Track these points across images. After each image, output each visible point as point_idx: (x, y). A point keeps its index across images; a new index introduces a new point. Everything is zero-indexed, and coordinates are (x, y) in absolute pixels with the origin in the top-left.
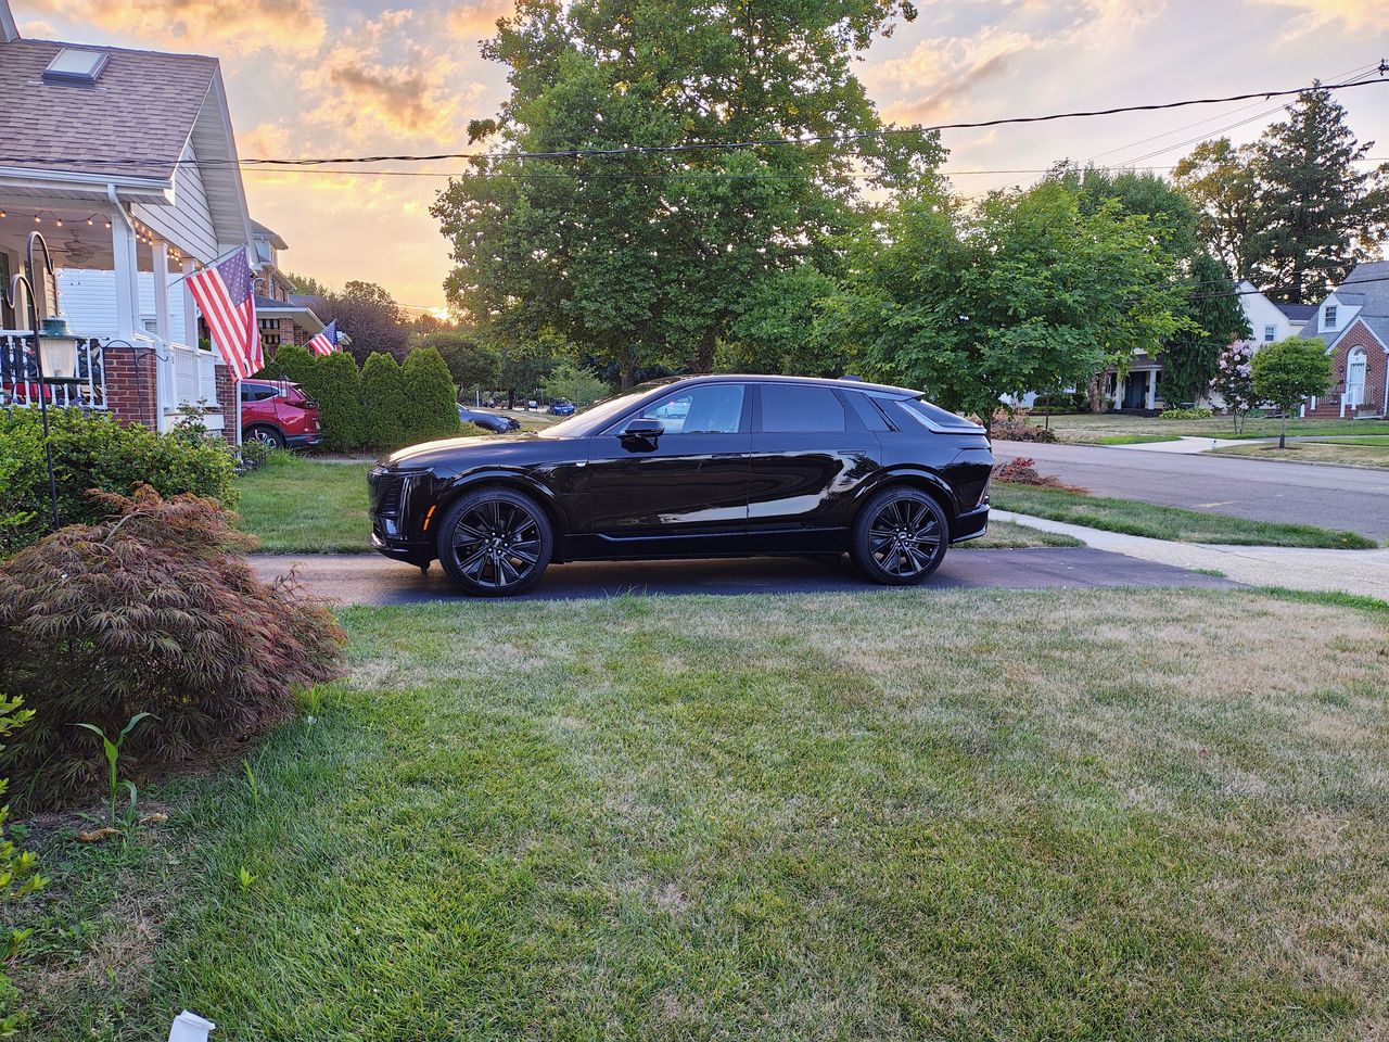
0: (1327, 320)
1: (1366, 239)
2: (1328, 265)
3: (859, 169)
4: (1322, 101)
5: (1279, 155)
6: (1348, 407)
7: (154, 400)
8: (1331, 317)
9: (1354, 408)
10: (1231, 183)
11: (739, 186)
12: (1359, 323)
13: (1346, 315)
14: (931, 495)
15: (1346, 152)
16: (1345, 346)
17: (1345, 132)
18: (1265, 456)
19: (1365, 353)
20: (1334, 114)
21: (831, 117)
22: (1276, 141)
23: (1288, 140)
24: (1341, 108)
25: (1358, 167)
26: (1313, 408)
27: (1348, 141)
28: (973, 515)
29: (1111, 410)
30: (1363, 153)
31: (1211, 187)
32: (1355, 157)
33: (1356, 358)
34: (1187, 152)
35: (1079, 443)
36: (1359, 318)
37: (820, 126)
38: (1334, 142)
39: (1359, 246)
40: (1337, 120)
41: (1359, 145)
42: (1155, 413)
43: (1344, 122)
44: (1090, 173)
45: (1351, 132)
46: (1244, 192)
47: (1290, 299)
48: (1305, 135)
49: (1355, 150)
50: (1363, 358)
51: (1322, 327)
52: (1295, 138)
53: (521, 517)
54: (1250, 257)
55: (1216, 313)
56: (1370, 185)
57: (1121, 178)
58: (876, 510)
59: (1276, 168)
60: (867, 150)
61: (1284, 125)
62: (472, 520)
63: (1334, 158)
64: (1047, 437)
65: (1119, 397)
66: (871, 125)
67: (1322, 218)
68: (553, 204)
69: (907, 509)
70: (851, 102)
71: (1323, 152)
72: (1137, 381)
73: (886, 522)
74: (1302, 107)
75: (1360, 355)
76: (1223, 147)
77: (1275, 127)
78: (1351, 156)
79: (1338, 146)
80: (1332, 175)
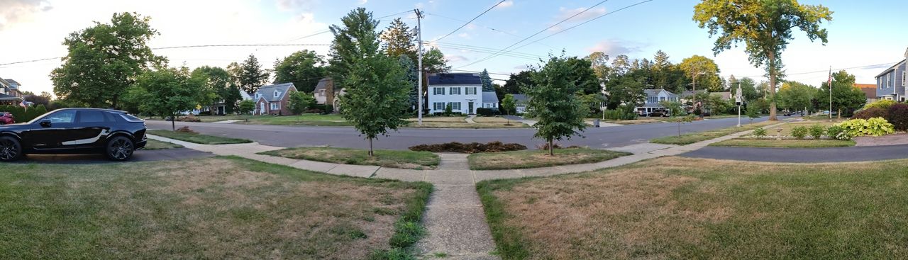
0: (257, 97)
1: (264, 82)
2: (258, 86)
4: (253, 57)
5: (247, 66)
6: (261, 113)
9: (263, 113)
10: (239, 71)
13: (260, 96)
14: (129, 138)
16: (260, 102)
17: (258, 62)
18: (243, 123)
19: (264, 103)
22: (246, 63)
23: (248, 63)
24: (256, 58)
26: (253, 114)
27: (259, 64)
29: (216, 114)
31: (235, 70)
32: (260, 68)
33: (262, 104)
34: (228, 64)
35: (207, 122)
40: (256, 60)
42: (224, 115)
46: (241, 72)
47: (251, 92)
48: (251, 62)
49: (260, 66)
54: (243, 84)
55: (235, 95)
56: (263, 73)
58: (113, 142)
59: (246, 68)
61: (247, 60)
63: (257, 67)
64: (199, 121)
65: (217, 112)
67: (256, 77)
69: (121, 142)
71: (254, 66)
72: (221, 108)
73: (115, 145)
74: (250, 57)
76: (236, 64)
77: (245, 61)
79: (257, 65)
80: (256, 70)
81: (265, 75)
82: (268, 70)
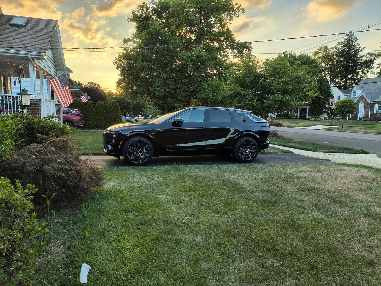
0: (354, 94)
1: (364, 73)
2: (354, 80)
3: (230, 53)
4: (352, 36)
5: (341, 50)
6: (359, 117)
7: (41, 113)
8: (355, 93)
9: (361, 118)
10: (328, 58)
11: (198, 57)
12: (362, 95)
13: (359, 93)
14: (254, 139)
15: (358, 50)
16: (359, 101)
17: (358, 44)
18: (338, 130)
19: (364, 103)
20: (355, 39)
21: (222, 39)
22: (340, 47)
23: (343, 46)
24: (357, 38)
25: (362, 54)
26: (350, 118)
27: (359, 46)
28: (265, 144)
29: (296, 118)
30: (363, 50)
31: (323, 58)
32: (361, 51)
33: (362, 105)
34: (317, 49)
35: (289, 127)
36: (362, 94)
37: (219, 41)
38: (355, 47)
39: (362, 75)
40: (356, 41)
41: (362, 48)
42: (308, 119)
43: (358, 42)
44: (290, 54)
45: (359, 44)
46: (331, 60)
47: (344, 88)
48: (347, 45)
49: (360, 49)
50: (363, 104)
51: (352, 96)
52: (345, 46)
53: (145, 144)
54: (333, 77)
55: (324, 92)
56: (364, 59)
57: (299, 56)
58: (240, 143)
59: (340, 54)
60: (232, 48)
61: (342, 42)
62: (132, 145)
63: (355, 51)
64: (280, 125)
65: (299, 115)
66: (233, 41)
67: (352, 67)
68: (147, 61)
69: (248, 143)
70: (228, 35)
71: (352, 49)
72: (304, 111)
73: (242, 146)
74: (347, 38)
75: (363, 103)
76: (326, 48)
77: (339, 43)
78: (359, 51)
79: (356, 48)
80: (354, 55)
81: (366, 62)
82: (371, 54)
